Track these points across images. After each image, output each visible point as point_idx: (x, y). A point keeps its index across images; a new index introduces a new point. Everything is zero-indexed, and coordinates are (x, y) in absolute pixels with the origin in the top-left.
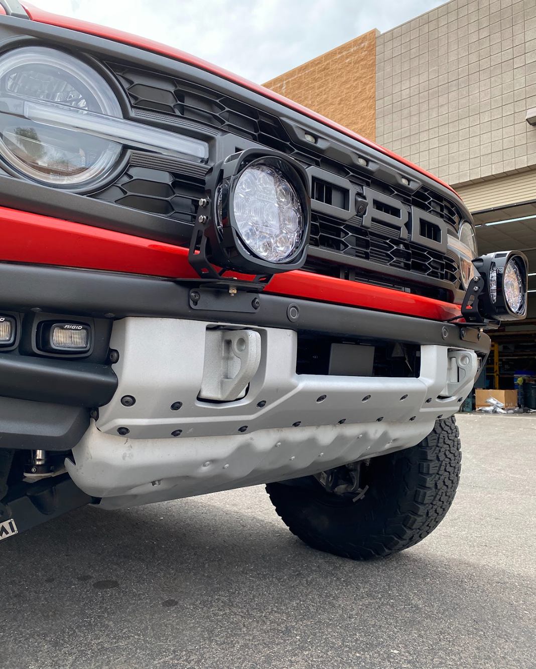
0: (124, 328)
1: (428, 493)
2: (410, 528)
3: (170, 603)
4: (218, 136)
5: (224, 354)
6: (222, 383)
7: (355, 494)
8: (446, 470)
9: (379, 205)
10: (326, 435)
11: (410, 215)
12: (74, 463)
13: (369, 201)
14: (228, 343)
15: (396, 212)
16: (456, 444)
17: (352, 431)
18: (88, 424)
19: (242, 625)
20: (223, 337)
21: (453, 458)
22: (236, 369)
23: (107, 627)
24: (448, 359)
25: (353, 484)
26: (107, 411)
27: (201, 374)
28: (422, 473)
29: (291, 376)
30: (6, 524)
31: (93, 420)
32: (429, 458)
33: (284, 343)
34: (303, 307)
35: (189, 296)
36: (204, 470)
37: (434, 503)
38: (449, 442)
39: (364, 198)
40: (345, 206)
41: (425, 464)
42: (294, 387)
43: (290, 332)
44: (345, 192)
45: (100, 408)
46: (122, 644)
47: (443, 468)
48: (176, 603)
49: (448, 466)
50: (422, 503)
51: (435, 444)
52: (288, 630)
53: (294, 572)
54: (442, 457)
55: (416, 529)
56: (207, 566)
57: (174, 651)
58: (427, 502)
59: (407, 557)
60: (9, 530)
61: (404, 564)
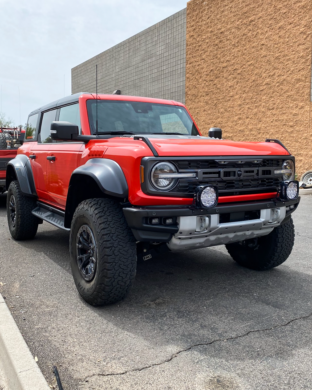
0: (179, 219)
1: (279, 248)
2: (272, 260)
3: (190, 279)
4: (199, 170)
5: (201, 221)
6: (200, 228)
7: (256, 247)
8: (286, 241)
9: (247, 172)
10: (231, 235)
11: (258, 170)
12: (169, 244)
13: (243, 172)
14: (202, 219)
15: (253, 172)
16: (291, 231)
17: (240, 233)
18: (172, 236)
19: (211, 286)
20: (200, 218)
21: (290, 236)
22: (203, 225)
23: (172, 284)
24: (272, 212)
25: (255, 244)
26: (176, 234)
27: (196, 226)
28: (276, 242)
29: (218, 224)
30: (149, 255)
31: (173, 236)
32: (279, 237)
33: (215, 218)
34: (220, 209)
35: (193, 212)
36: (198, 245)
37: (281, 252)
38: (288, 231)
39: (241, 171)
40: (235, 176)
41: (277, 239)
42: (218, 227)
43: (217, 214)
44: (235, 172)
45: (175, 234)
46: (177, 288)
47: (285, 240)
48: (192, 279)
49: (287, 239)
50: (276, 252)
51: (281, 232)
52: (225, 288)
53: (232, 273)
54: (284, 236)
55: (275, 261)
56: (202, 270)
57: (192, 290)
58: (278, 251)
59: (276, 270)
60: (150, 257)
61: (273, 273)
